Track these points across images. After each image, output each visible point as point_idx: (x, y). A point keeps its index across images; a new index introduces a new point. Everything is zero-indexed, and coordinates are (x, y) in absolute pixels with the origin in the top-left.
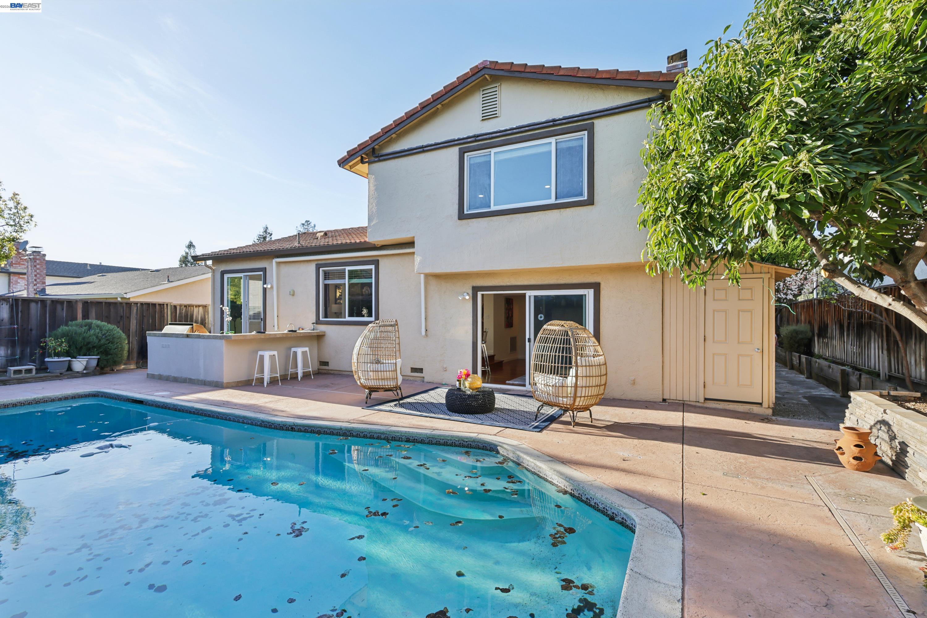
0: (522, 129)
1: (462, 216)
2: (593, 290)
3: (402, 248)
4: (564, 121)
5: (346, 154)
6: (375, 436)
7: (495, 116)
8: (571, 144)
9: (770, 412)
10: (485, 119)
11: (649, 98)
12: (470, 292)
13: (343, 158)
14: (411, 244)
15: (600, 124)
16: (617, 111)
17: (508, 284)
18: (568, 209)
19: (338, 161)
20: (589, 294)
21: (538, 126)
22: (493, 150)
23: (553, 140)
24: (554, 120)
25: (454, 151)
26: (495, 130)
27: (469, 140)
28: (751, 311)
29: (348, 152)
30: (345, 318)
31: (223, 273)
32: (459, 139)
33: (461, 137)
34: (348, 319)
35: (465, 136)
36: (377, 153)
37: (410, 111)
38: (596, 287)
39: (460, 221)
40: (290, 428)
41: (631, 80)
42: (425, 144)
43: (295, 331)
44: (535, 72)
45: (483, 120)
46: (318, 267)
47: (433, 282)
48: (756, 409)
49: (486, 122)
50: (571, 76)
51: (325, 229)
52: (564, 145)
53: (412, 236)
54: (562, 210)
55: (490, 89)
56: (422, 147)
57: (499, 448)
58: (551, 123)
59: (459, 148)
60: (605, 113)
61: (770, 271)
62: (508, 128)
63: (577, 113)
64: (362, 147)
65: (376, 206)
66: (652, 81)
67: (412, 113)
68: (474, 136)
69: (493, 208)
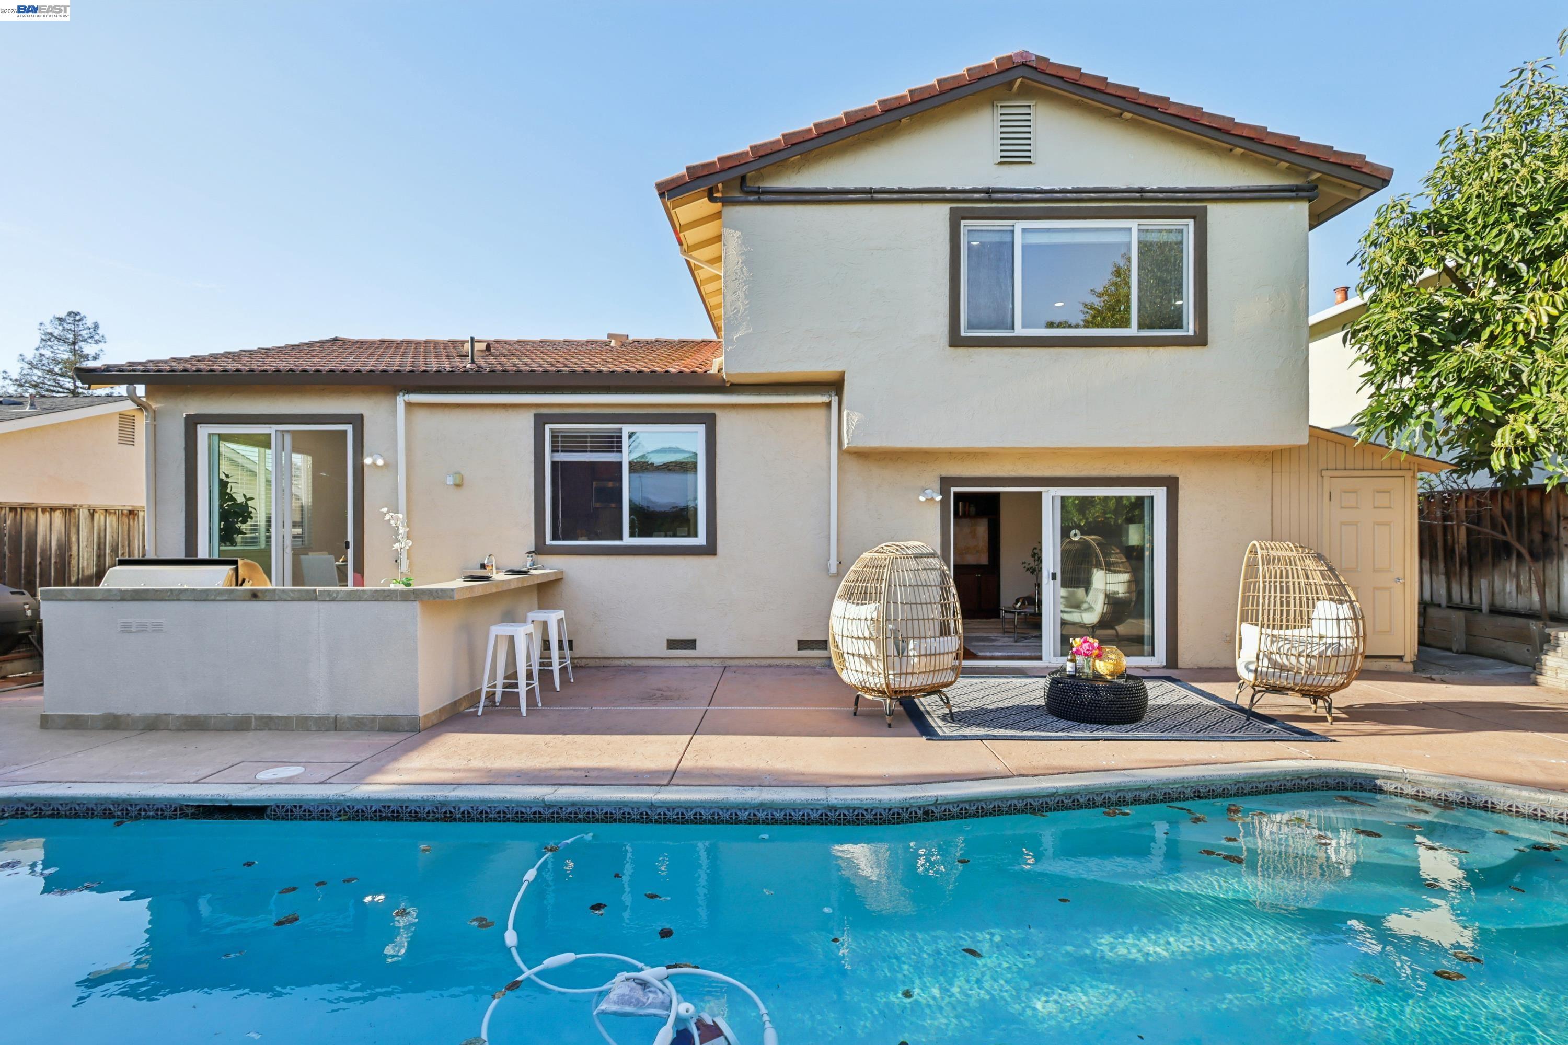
0: (1084, 195)
1: (956, 340)
2: (1165, 488)
3: (787, 394)
4: (1161, 195)
5: (684, 171)
6: (1129, 797)
7: (1026, 161)
8: (1164, 237)
9: (1410, 667)
10: (1006, 161)
11: (1297, 186)
12: (937, 486)
13: (672, 180)
14: (836, 385)
15: (1216, 212)
16: (1248, 195)
17: (1013, 474)
18: (1161, 349)
19: (659, 186)
20: (1160, 494)
21: (1113, 195)
22: (1020, 225)
23: (1133, 224)
24: (1142, 191)
25: (942, 211)
26: (1032, 187)
27: (976, 196)
28: (1387, 524)
29: (688, 169)
30: (621, 538)
31: (192, 423)
32: (953, 191)
33: (960, 187)
34: (628, 540)
35: (968, 187)
36: (750, 184)
37: (856, 112)
38: (1171, 484)
39: (952, 349)
40: (920, 813)
41: (1285, 149)
42: (876, 185)
43: (525, 572)
44: (1124, 98)
45: (1001, 163)
46: (540, 421)
47: (853, 465)
48: (1394, 665)
49: (1005, 167)
50: (1187, 119)
51: (491, 337)
52: (1153, 238)
53: (840, 370)
54: (1152, 349)
55: (1016, 108)
56: (870, 191)
57: (1378, 782)
58: (1138, 195)
59: (951, 209)
60: (1229, 195)
61: (1412, 467)
62: (1056, 187)
63: (1182, 185)
64: (730, 164)
65: (746, 297)
66: (1318, 158)
67: (862, 117)
68: (987, 191)
69: (1020, 331)
